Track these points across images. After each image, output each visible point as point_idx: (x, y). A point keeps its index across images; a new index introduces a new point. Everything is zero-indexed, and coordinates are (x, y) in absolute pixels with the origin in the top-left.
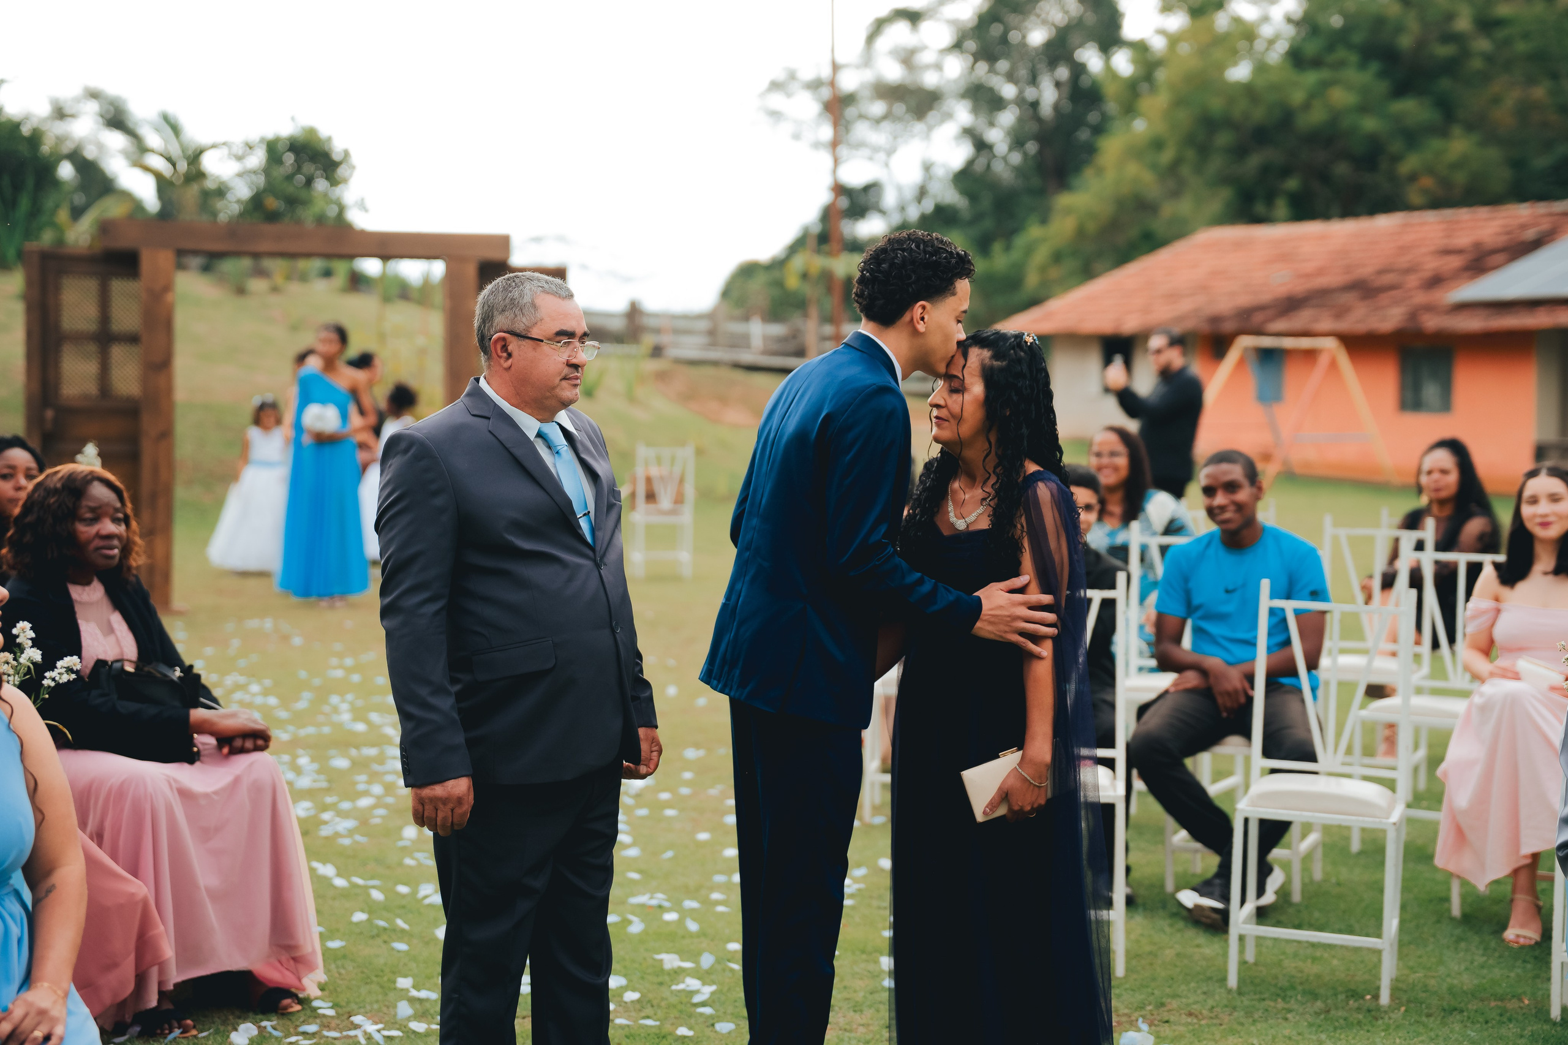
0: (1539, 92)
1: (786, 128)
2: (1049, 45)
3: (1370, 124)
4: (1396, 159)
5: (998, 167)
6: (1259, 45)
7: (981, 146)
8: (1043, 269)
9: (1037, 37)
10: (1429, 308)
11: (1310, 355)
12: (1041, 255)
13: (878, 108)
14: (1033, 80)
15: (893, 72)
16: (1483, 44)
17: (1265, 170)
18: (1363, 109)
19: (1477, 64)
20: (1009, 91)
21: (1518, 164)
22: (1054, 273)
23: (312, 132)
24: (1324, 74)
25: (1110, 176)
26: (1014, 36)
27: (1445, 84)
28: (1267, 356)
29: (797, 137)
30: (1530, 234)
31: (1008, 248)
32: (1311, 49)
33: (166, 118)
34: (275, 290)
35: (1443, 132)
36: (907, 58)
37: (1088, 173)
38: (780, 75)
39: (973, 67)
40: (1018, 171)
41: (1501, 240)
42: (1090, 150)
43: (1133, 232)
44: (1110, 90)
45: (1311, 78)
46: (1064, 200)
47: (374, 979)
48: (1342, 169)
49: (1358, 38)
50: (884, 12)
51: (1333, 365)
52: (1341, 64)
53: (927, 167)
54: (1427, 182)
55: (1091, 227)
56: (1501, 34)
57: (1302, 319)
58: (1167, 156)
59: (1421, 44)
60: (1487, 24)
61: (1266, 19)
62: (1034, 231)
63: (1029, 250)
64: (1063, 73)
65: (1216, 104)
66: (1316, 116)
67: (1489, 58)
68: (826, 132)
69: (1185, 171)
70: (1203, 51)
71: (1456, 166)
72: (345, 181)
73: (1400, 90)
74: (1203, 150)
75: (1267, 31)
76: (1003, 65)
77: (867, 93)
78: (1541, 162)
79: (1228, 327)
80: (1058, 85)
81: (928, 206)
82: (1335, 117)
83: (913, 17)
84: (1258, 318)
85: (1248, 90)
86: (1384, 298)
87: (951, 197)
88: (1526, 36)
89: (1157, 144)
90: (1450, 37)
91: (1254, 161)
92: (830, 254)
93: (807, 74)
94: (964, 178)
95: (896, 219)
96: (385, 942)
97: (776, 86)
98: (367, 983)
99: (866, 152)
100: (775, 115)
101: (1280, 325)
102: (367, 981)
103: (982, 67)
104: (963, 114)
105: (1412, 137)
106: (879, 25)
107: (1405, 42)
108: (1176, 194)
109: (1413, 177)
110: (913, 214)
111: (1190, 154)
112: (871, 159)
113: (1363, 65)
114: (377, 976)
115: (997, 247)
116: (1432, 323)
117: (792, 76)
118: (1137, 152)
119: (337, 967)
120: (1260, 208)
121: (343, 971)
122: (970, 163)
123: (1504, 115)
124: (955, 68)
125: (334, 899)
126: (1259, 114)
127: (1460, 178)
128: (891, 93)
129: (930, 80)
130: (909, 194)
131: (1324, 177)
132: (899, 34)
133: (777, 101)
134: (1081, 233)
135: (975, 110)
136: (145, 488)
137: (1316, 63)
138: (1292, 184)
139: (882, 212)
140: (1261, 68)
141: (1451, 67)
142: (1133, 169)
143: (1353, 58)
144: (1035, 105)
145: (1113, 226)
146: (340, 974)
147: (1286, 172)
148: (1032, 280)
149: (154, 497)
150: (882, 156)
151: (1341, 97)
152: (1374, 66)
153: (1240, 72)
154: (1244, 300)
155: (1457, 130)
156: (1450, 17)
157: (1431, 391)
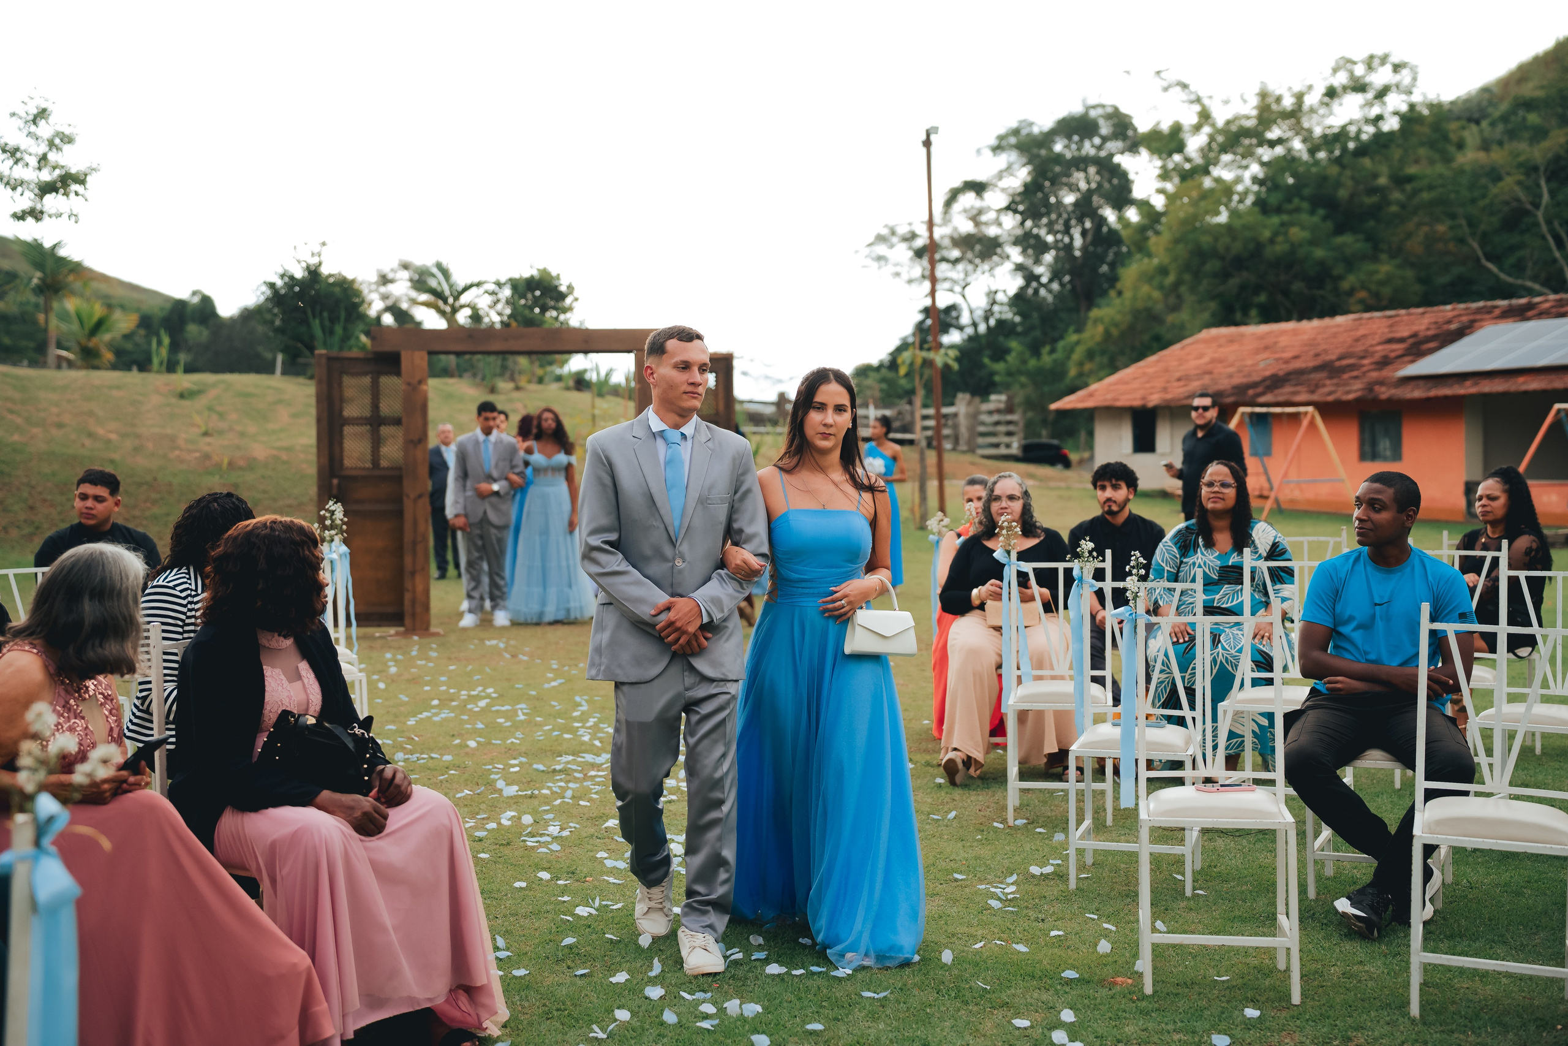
0: (1441, 228)
1: (890, 269)
2: (1076, 204)
3: (1319, 253)
4: (1340, 278)
5: (1043, 292)
6: (1236, 198)
7: (1031, 277)
8: (1081, 364)
9: (1069, 199)
10: (1381, 383)
11: (1295, 418)
12: (1077, 356)
13: (956, 253)
14: (1067, 231)
15: (966, 227)
16: (1397, 195)
17: (1243, 287)
18: (1312, 243)
19: (1394, 209)
20: (1050, 239)
21: (1424, 281)
22: (1088, 367)
23: (544, 272)
24: (1285, 218)
25: (1128, 295)
26: (1053, 200)
27: (1371, 223)
28: (1260, 421)
29: (898, 274)
30: (1453, 326)
31: (1053, 351)
32: (1274, 199)
33: (439, 266)
34: (518, 388)
35: (1375, 259)
36: (975, 217)
37: (1112, 293)
38: (885, 232)
39: (1022, 223)
40: (1058, 296)
41: (1431, 333)
42: (1113, 279)
43: (1146, 337)
44: (1124, 234)
45: (1275, 220)
46: (1095, 313)
47: (555, 1013)
48: (1297, 286)
49: (1306, 192)
50: (957, 183)
51: (1312, 423)
52: (1297, 210)
53: (992, 294)
54: (1363, 294)
55: (1115, 332)
56: (1408, 187)
57: (1284, 392)
58: (1171, 279)
59: (1352, 196)
60: (1400, 180)
61: (1239, 180)
62: (1073, 338)
63: (1071, 350)
64: (1088, 224)
65: (1206, 240)
66: (1280, 248)
67: (1403, 206)
68: (918, 270)
69: (1183, 289)
70: (1194, 203)
71: (1381, 283)
72: (570, 309)
73: (1340, 230)
74: (1197, 275)
75: (1240, 188)
76: (1045, 220)
77: (946, 242)
78: (1443, 280)
79: (1230, 400)
80: (1084, 233)
81: (992, 322)
82: (1294, 248)
83: (978, 188)
84: (1251, 392)
85: (1228, 228)
86: (1346, 376)
87: (1008, 315)
88: (1431, 188)
89: (1163, 271)
90: (1373, 190)
91: (1234, 282)
92: (929, 349)
93: (902, 230)
94: (1019, 300)
95: (970, 331)
96: (569, 968)
97: (880, 239)
98: (548, 1019)
99: (947, 285)
100: (880, 258)
101: (1268, 398)
102: (548, 1016)
103: (1029, 223)
104: (1016, 254)
105: (1350, 263)
106: (953, 195)
107: (1343, 194)
108: (1175, 308)
109: (1351, 292)
110: (982, 328)
111: (1187, 277)
112: (951, 290)
113: (1312, 212)
114: (558, 1010)
115: (1046, 350)
116: (1384, 393)
117: (893, 233)
118: (1147, 277)
119: (521, 1000)
120: (1238, 316)
121: (526, 1004)
122: (1022, 290)
123: (1415, 245)
124: (1010, 222)
125: (525, 917)
126: (1237, 247)
127: (1386, 291)
128: (966, 242)
129: (992, 231)
130: (979, 313)
131: (1286, 293)
132: (968, 199)
133: (881, 249)
134: (1107, 334)
135: (1024, 252)
136: (408, 537)
137: (1278, 210)
138: (1262, 298)
139: (961, 328)
140: (1234, 213)
141: (1375, 212)
142: (1145, 289)
143: (1305, 205)
144: (1069, 247)
145: (1131, 330)
146: (523, 1007)
147: (1258, 289)
148: (1073, 372)
149: (414, 543)
150: (958, 289)
151: (1297, 233)
152: (1321, 212)
153: (1223, 218)
154: (1238, 380)
155: (1384, 257)
156: (1375, 176)
157: (1384, 445)
